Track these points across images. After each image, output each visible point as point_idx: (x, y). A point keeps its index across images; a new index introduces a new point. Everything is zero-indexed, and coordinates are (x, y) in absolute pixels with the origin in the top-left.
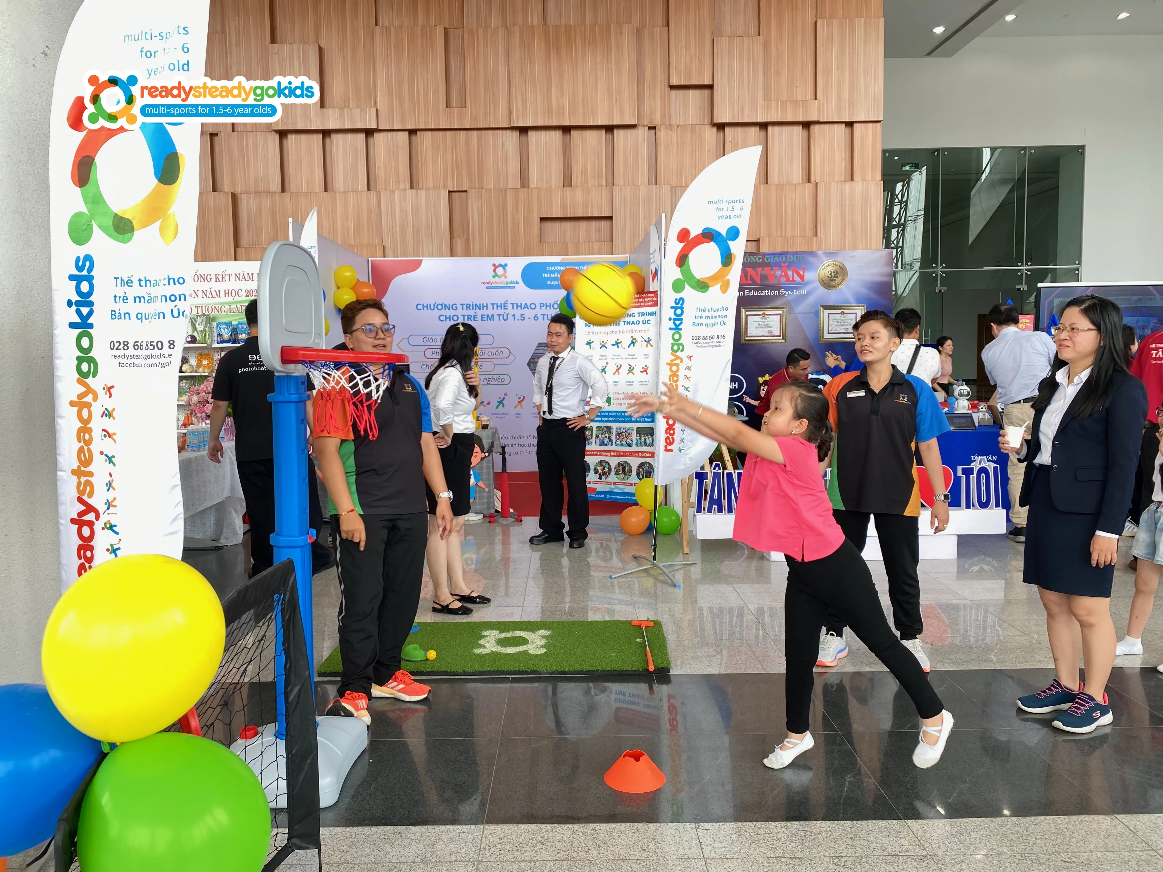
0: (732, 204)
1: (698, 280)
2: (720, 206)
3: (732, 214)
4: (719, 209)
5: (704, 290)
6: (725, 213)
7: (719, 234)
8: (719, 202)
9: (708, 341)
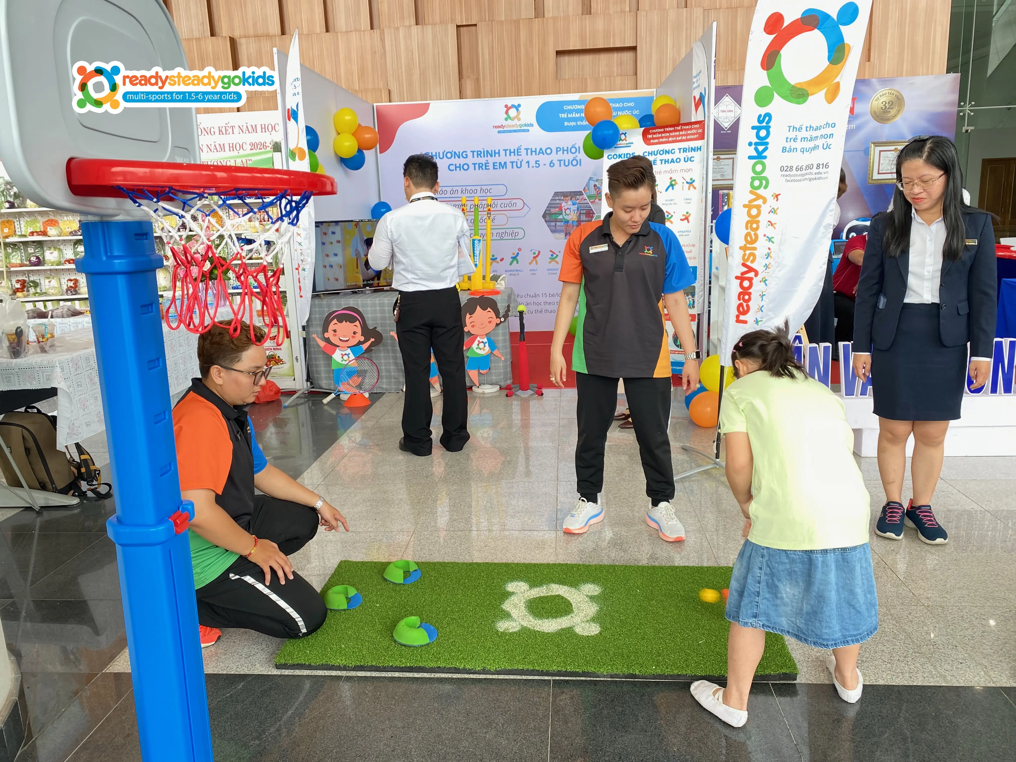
1: (793, 86)
5: (801, 100)
7: (828, 16)
9: (804, 172)
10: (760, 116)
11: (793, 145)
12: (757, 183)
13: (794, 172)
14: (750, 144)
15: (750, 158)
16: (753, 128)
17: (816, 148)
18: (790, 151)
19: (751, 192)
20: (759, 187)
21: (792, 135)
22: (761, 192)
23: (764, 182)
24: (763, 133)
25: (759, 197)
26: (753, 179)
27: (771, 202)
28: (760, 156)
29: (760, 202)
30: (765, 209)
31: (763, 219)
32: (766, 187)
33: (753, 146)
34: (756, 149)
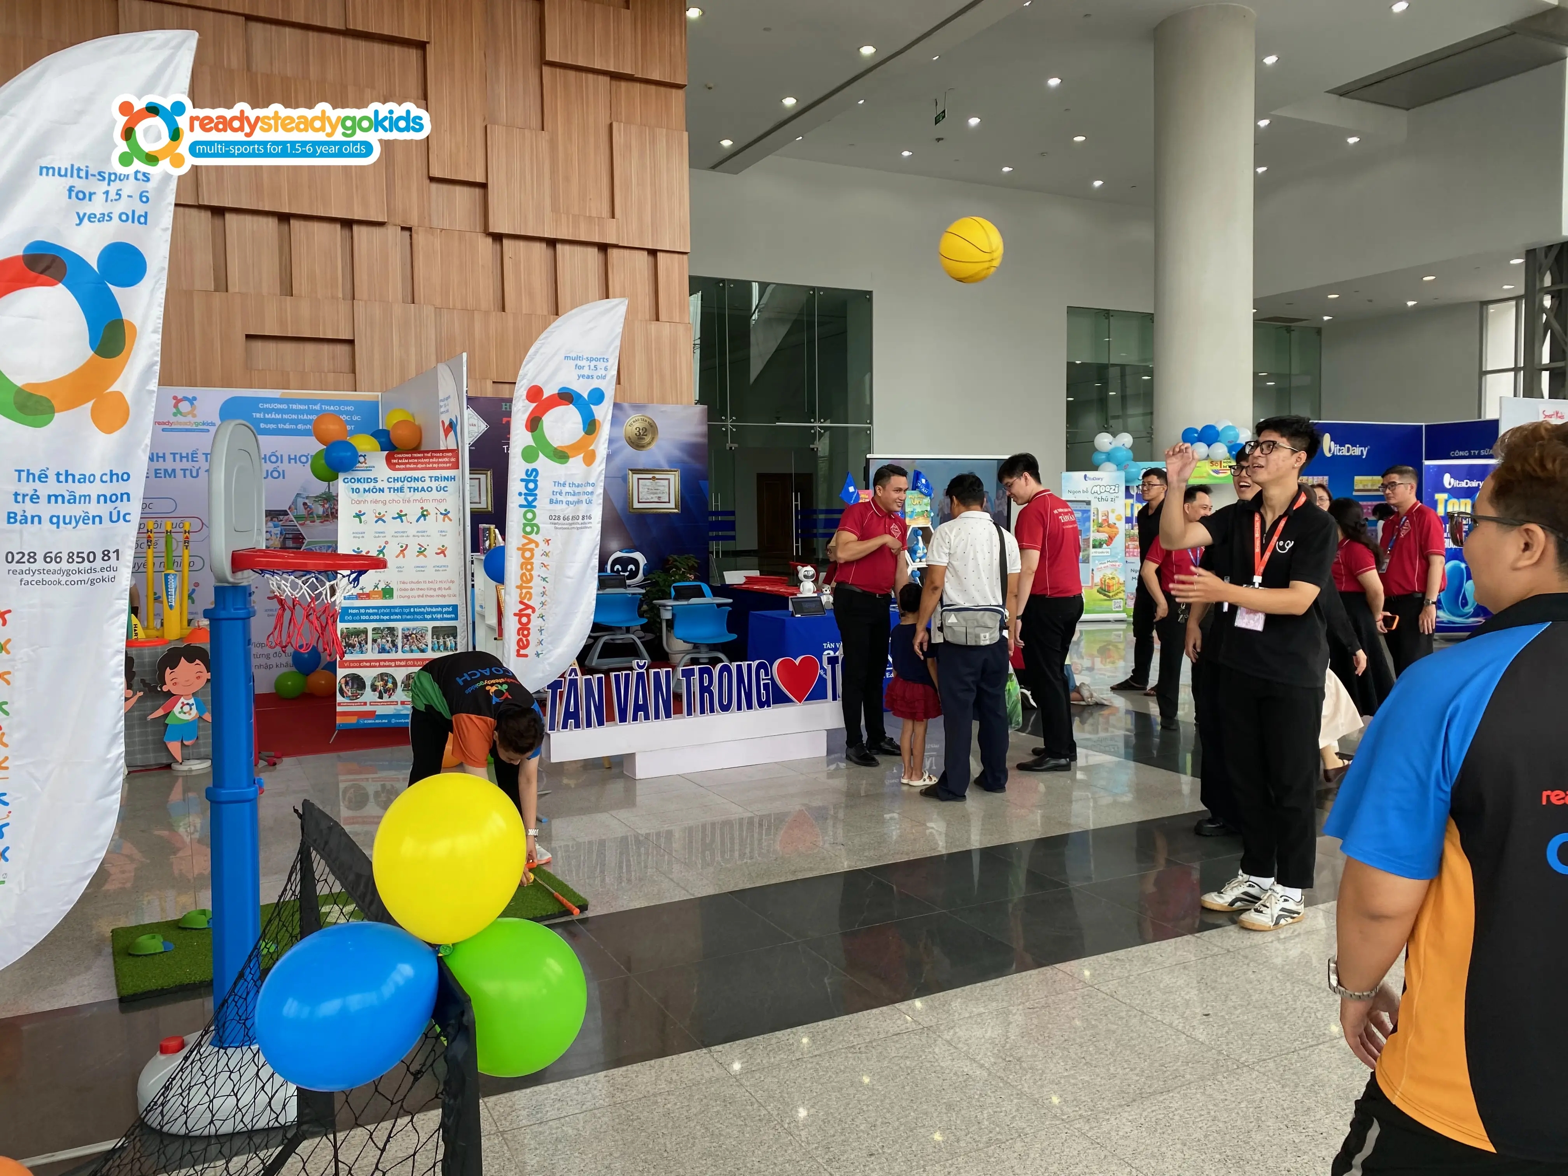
0: (593, 363)
1: (556, 449)
2: (580, 363)
3: (595, 374)
4: (579, 367)
5: (563, 460)
6: (586, 372)
7: (580, 396)
8: (578, 358)
9: (570, 521)
10: (528, 470)
11: (559, 498)
12: (528, 529)
13: (562, 520)
14: (520, 494)
15: (521, 506)
16: (522, 480)
17: (579, 502)
18: (557, 502)
19: (524, 537)
20: (531, 533)
21: (557, 489)
22: (533, 536)
23: (535, 529)
24: (531, 486)
25: (531, 541)
26: (525, 525)
27: (543, 545)
28: (529, 506)
29: (533, 546)
30: (538, 552)
31: (537, 561)
32: (537, 533)
33: (523, 496)
34: (526, 499)
